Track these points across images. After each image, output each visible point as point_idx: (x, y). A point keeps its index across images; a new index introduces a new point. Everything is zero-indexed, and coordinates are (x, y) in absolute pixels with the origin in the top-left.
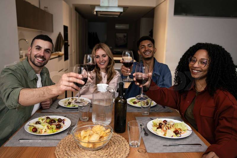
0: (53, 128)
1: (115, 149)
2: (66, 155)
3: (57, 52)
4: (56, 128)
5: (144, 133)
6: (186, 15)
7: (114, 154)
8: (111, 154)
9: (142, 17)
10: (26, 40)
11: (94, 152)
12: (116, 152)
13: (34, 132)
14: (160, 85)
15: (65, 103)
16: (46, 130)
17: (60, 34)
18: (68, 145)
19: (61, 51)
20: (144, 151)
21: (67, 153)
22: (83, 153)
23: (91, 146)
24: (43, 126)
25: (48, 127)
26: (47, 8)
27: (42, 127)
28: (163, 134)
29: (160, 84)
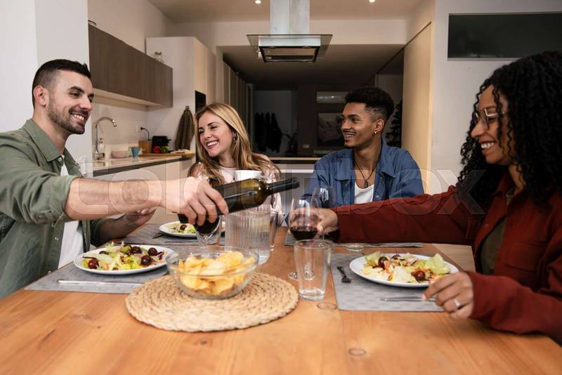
0: (132, 262)
1: (263, 299)
2: (149, 304)
3: (179, 151)
4: (140, 262)
5: (341, 278)
6: (479, 57)
7: (257, 307)
8: (250, 306)
9: (378, 73)
10: (112, 120)
11: (214, 302)
12: (263, 304)
13: (91, 267)
14: (395, 196)
15: (175, 229)
16: (118, 265)
17: (187, 110)
18: (160, 290)
19: (189, 149)
20: (333, 307)
21: (152, 303)
22: (187, 303)
23: (204, 285)
24: (113, 257)
25: (122, 258)
26: (160, 54)
27: (111, 259)
28: (387, 278)
29: (395, 193)
